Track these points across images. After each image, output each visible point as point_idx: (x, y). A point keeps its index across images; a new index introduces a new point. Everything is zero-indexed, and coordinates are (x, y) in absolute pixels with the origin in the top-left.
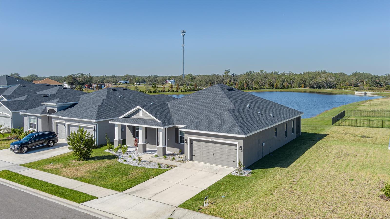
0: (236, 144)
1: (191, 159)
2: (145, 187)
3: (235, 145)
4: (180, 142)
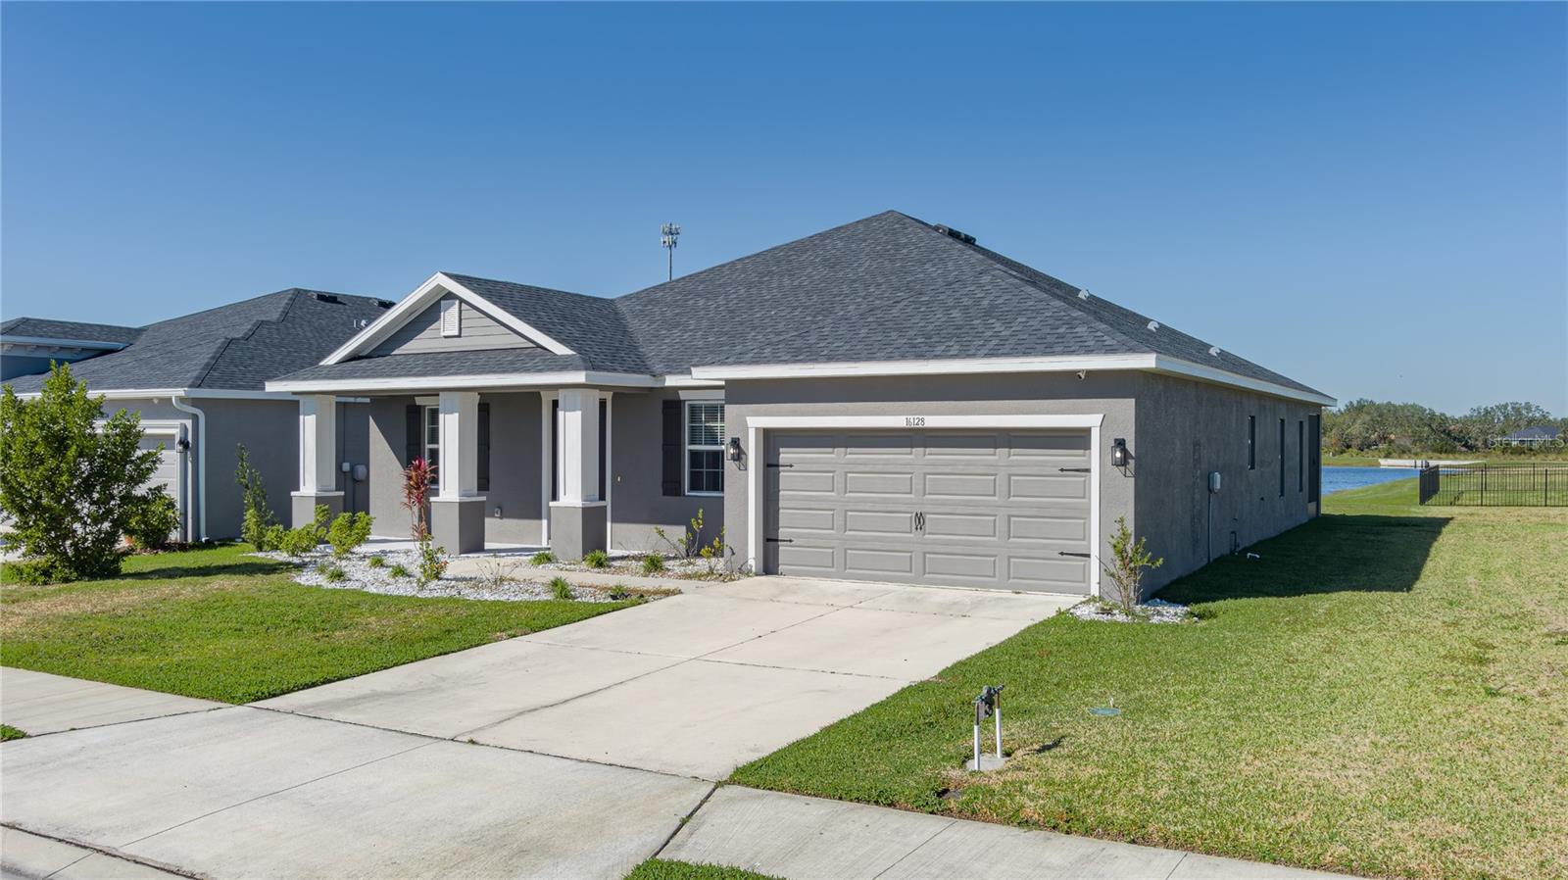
0: (1087, 431)
1: (769, 567)
2: (443, 679)
3: (1077, 439)
4: (693, 488)
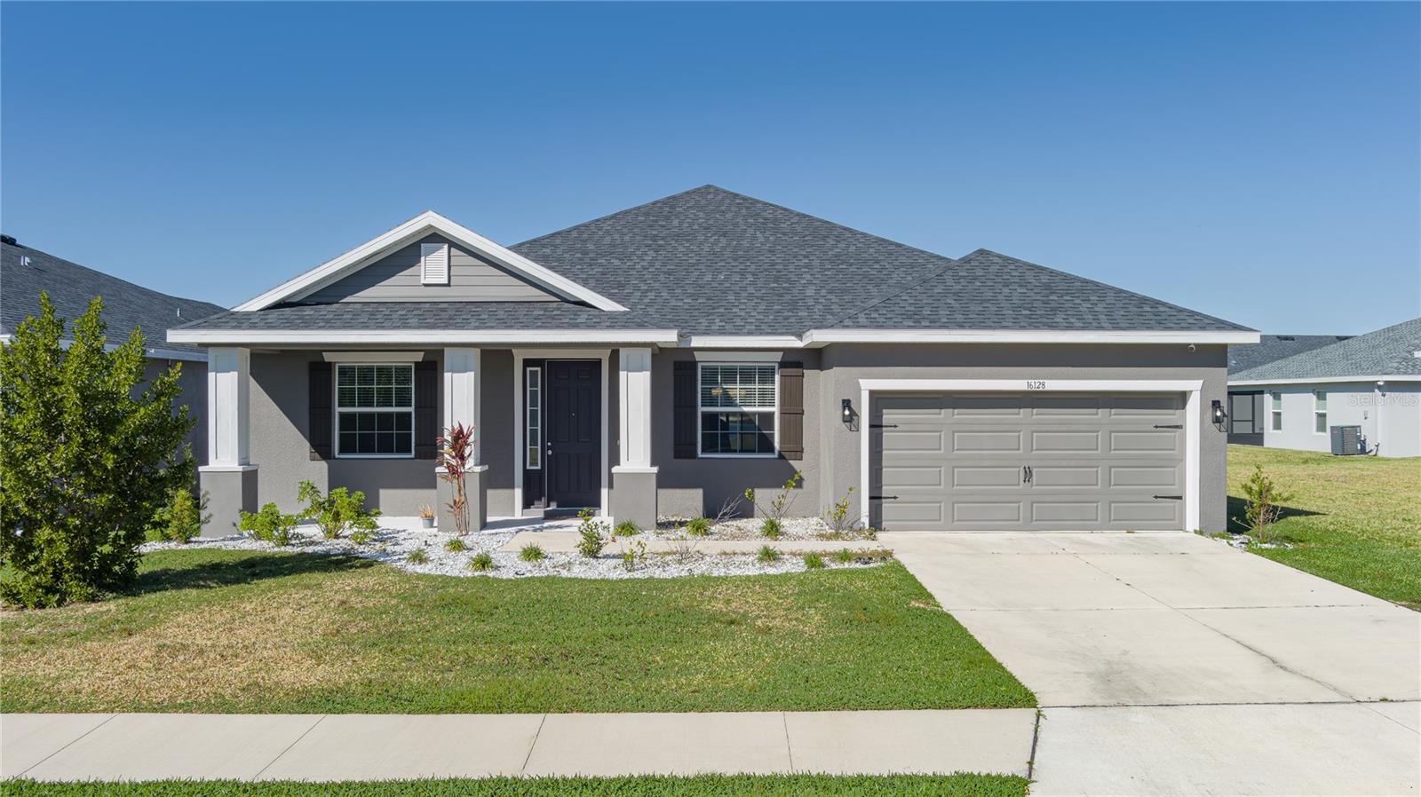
0: (1187, 395)
1: (873, 524)
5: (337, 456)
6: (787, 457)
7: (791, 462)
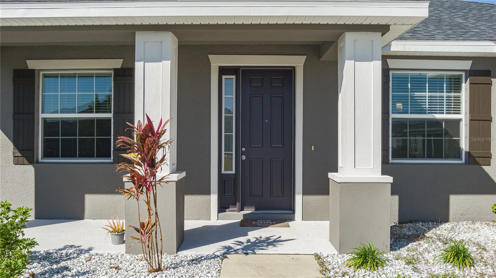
5: (40, 160)
6: (480, 163)
7: (484, 167)
